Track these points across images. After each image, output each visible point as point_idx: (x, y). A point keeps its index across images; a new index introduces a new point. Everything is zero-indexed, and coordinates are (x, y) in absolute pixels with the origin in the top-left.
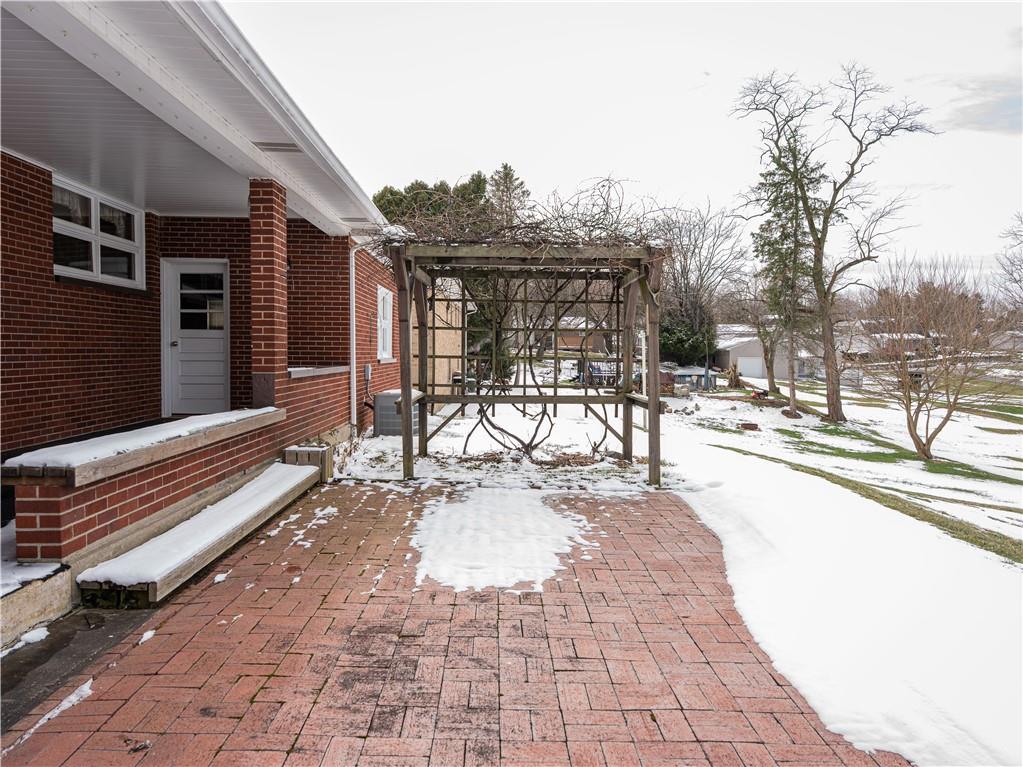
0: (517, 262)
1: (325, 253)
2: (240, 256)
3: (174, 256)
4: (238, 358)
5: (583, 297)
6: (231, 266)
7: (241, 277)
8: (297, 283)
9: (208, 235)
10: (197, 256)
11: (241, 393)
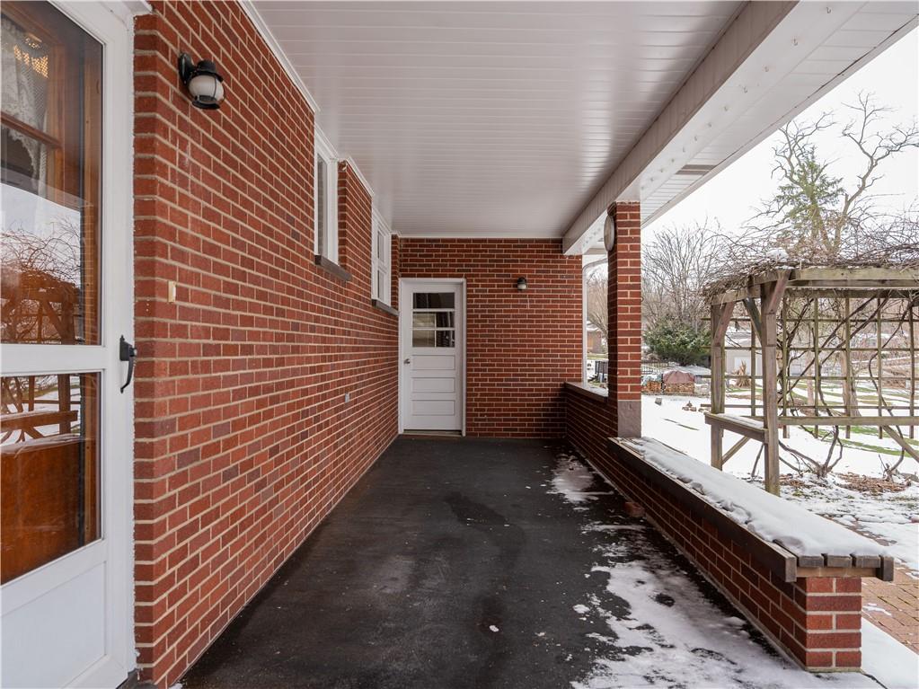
0: (876, 283)
1: (559, 272)
2: (477, 275)
3: (413, 276)
4: (474, 375)
5: (876, 317)
6: (468, 286)
7: (478, 296)
8: (531, 301)
9: (446, 256)
10: (435, 276)
11: (476, 410)
